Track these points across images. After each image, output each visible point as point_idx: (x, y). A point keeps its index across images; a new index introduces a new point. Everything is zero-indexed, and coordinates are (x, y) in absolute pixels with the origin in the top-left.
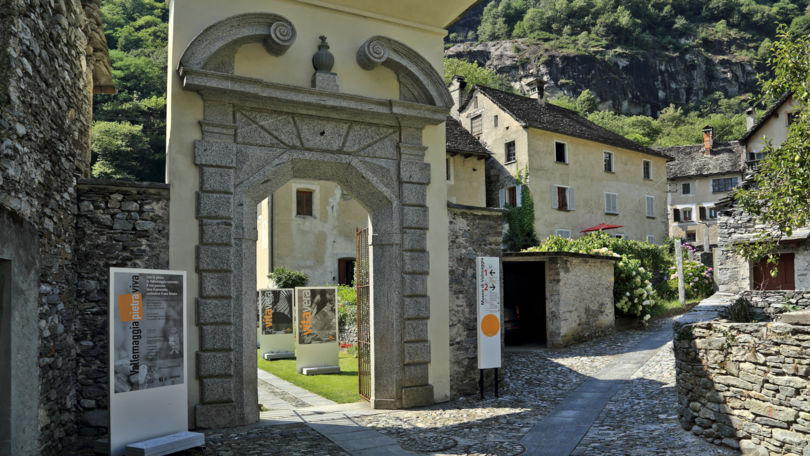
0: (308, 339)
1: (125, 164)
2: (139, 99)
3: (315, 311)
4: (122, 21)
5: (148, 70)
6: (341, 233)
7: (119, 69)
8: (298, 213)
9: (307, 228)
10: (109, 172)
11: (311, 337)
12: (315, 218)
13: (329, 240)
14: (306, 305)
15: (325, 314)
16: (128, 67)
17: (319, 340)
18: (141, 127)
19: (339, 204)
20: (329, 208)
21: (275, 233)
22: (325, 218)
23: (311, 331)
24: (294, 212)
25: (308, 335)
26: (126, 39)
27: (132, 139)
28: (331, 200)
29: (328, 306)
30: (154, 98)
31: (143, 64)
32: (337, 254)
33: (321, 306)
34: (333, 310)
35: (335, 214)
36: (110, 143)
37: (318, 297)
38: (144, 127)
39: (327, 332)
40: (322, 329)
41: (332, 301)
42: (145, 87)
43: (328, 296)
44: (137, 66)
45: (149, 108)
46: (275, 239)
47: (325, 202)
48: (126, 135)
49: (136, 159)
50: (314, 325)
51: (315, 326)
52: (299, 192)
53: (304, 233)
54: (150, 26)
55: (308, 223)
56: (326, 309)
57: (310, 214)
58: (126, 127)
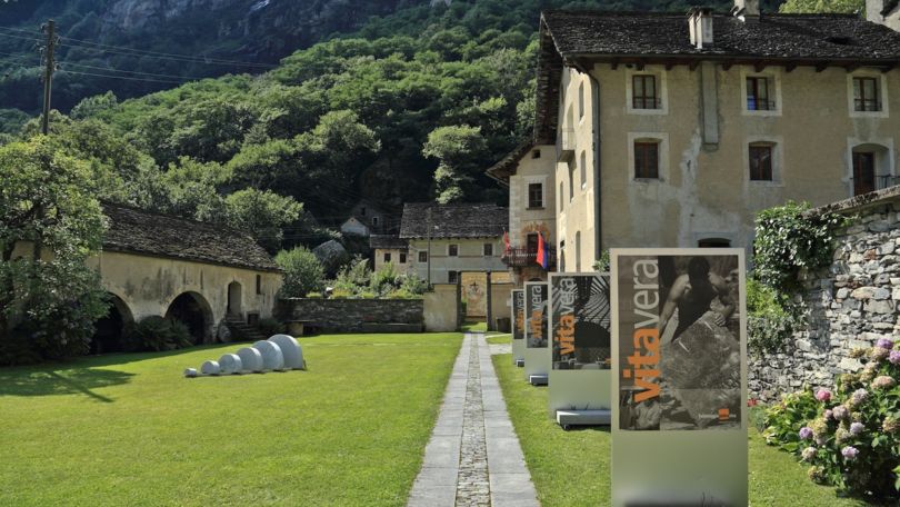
0: (648, 414)
1: (466, 166)
2: (479, 104)
3: (673, 325)
4: (467, 38)
5: (486, 75)
6: (702, 201)
7: (462, 77)
8: (638, 175)
9: (650, 196)
10: (449, 175)
11: (657, 408)
12: (663, 180)
13: (685, 212)
14: (643, 308)
15: (706, 337)
16: (468, 75)
17: (686, 419)
18: (479, 129)
19: (698, 159)
20: (683, 166)
21: (604, 204)
22: (677, 180)
23: (657, 390)
24: (632, 174)
25: (650, 403)
26: (470, 53)
27: (471, 141)
28: (686, 153)
29: (716, 311)
30: (492, 100)
31: (483, 70)
32: (696, 234)
33: (691, 309)
34: (732, 324)
35: (693, 174)
36: (451, 148)
37: (683, 282)
38: (482, 130)
39: (711, 394)
40: (693, 385)
41: (727, 295)
42: (484, 91)
43: (714, 279)
44: (476, 73)
45: (488, 111)
46: (604, 213)
47: (677, 158)
48: (466, 138)
49: (473, 161)
50: (668, 372)
51: (670, 374)
52: (637, 144)
53: (646, 203)
54: (491, 39)
55: (652, 189)
56: (710, 319)
57: (656, 176)
58: (465, 130)
